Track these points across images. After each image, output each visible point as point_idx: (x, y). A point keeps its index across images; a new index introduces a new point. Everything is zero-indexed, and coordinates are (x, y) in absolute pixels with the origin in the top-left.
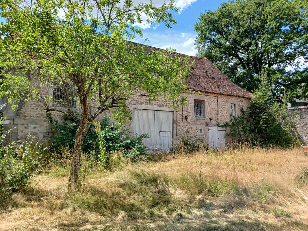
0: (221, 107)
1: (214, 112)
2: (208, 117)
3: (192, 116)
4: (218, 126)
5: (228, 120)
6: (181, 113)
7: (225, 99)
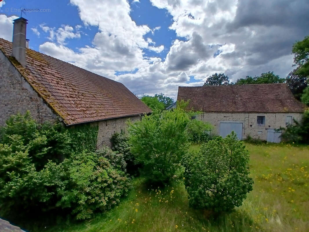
0: (279, 119)
2: (268, 125)
3: (255, 124)
4: (275, 130)
5: (284, 126)
6: (248, 123)
7: (282, 114)
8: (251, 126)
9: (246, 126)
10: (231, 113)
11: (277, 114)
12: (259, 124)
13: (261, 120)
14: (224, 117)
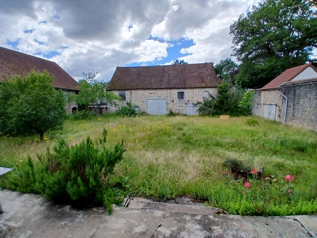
0: (196, 94)
1: (191, 97)
2: (187, 100)
3: (176, 100)
5: (201, 100)
6: (170, 99)
7: (199, 90)
8: (173, 101)
9: (169, 102)
10: (156, 90)
11: (195, 90)
12: (180, 99)
13: (181, 95)
14: (150, 93)
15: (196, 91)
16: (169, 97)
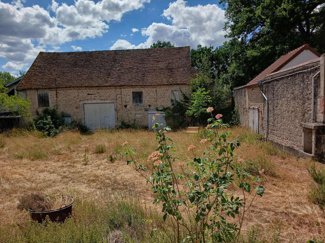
0: (161, 95)
1: (153, 100)
2: (147, 104)
3: (130, 104)
4: (157, 110)
5: (169, 105)
6: (121, 103)
7: (165, 88)
8: (126, 106)
9: (119, 107)
10: (97, 88)
11: (158, 89)
12: (137, 103)
13: (138, 97)
14: (88, 94)
15: (160, 90)
16: (120, 99)
